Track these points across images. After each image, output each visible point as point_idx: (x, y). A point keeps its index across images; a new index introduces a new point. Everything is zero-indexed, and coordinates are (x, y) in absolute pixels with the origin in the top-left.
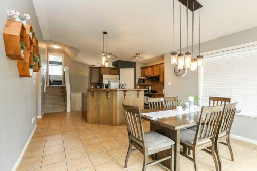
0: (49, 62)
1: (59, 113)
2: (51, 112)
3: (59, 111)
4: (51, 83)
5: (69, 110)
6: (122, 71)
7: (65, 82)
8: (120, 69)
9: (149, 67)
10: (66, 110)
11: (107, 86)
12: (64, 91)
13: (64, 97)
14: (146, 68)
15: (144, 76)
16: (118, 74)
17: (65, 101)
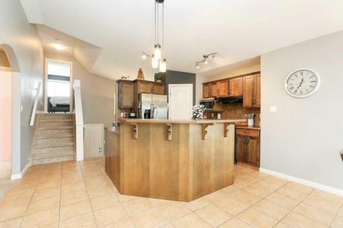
0: (47, 77)
1: (62, 163)
2: (46, 161)
3: (61, 160)
4: (51, 108)
5: (80, 156)
6: (172, 88)
7: (74, 107)
8: (169, 85)
9: (221, 81)
10: (75, 156)
11: (148, 114)
12: (72, 122)
13: (72, 133)
14: (214, 83)
15: (210, 96)
16: (166, 92)
17: (74, 139)
